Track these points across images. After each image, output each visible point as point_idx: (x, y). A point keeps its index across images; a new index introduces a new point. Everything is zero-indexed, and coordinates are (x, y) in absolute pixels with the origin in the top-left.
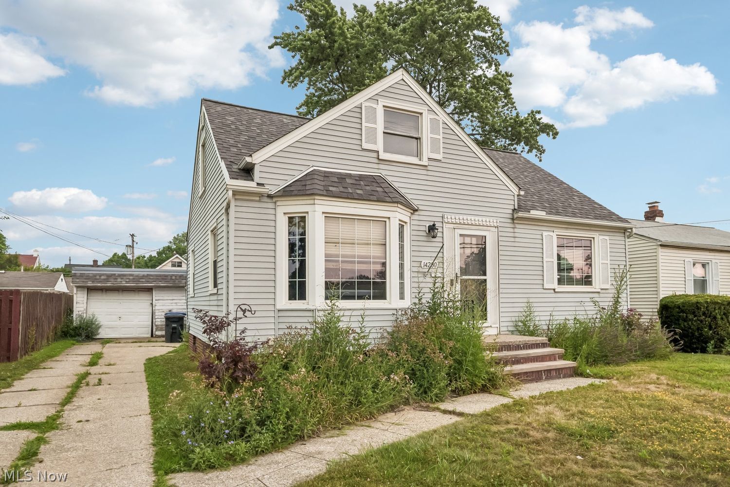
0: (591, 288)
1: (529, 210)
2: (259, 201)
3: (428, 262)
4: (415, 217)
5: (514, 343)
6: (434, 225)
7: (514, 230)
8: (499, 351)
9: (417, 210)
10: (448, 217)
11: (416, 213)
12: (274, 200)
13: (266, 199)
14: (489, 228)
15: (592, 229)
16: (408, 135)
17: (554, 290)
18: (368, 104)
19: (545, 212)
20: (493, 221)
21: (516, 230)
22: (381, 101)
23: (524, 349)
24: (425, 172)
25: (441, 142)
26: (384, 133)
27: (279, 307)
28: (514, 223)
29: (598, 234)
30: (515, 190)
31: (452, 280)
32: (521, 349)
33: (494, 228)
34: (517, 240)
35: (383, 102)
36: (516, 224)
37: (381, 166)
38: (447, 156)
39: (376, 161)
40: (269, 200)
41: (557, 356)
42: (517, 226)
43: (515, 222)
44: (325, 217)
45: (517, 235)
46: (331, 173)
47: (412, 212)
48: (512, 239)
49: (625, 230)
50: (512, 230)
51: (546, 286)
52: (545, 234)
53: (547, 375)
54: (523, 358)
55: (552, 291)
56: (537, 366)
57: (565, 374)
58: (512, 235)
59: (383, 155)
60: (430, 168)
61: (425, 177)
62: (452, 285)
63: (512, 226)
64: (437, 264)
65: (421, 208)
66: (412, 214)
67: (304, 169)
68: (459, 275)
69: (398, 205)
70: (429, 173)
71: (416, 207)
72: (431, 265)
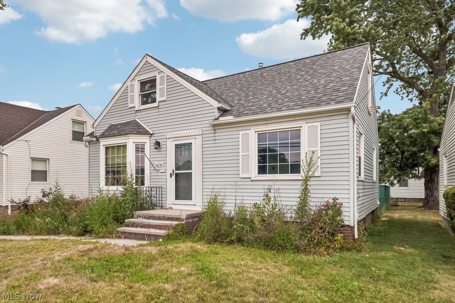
0: (299, 176)
3: (159, 163)
6: (156, 142)
7: (215, 135)
8: (148, 219)
10: (168, 135)
11: (153, 136)
14: (195, 137)
15: (297, 119)
16: (151, 91)
17: (250, 179)
18: (131, 83)
19: (233, 116)
20: (199, 132)
21: (216, 135)
22: (137, 79)
23: (163, 220)
24: (157, 110)
25: (166, 88)
26: (140, 95)
29: (305, 123)
30: (215, 104)
32: (161, 220)
33: (199, 136)
34: (217, 142)
36: (216, 130)
37: (137, 114)
38: (169, 96)
39: (133, 112)
42: (217, 131)
43: (215, 128)
44: (105, 147)
45: (216, 138)
47: (150, 136)
48: (214, 142)
49: (348, 111)
50: (213, 135)
51: (241, 175)
52: (241, 133)
54: (147, 225)
58: (213, 138)
59: (141, 107)
60: (160, 107)
61: (157, 113)
62: (171, 177)
63: (213, 132)
64: (163, 164)
65: (155, 132)
66: (150, 137)
67: (108, 125)
68: (174, 170)
69: (129, 135)
70: (160, 110)
71: (151, 133)
72: (160, 165)
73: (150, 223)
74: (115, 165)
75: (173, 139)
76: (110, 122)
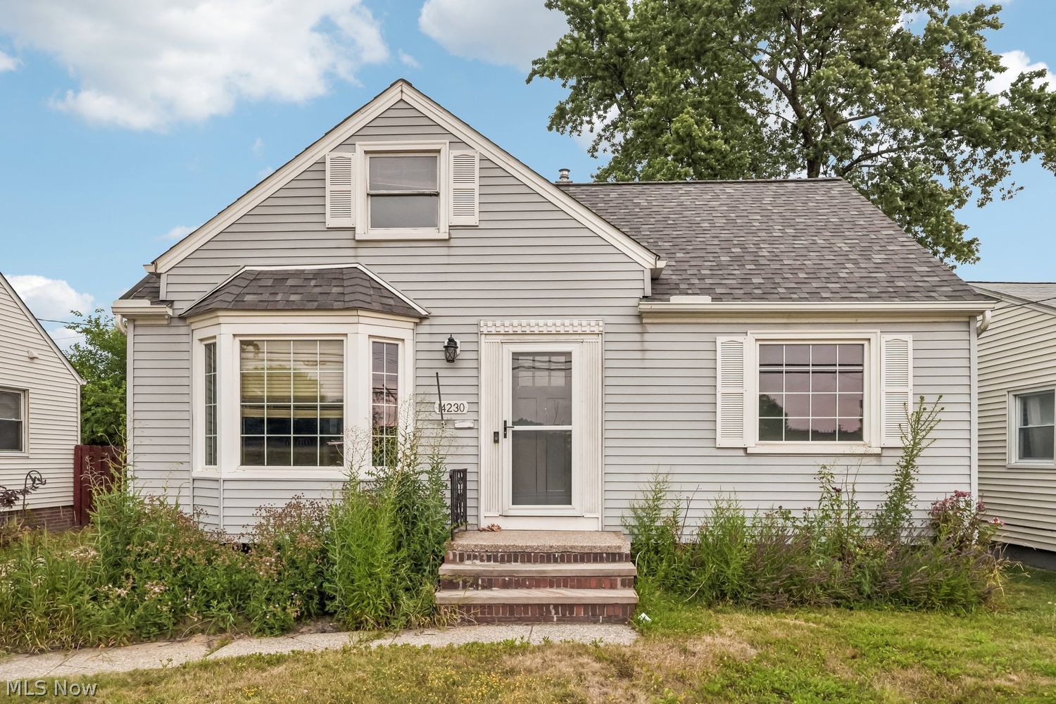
0: (858, 445)
1: (666, 297)
2: (168, 326)
3: (453, 403)
4: (424, 329)
5: (537, 549)
6: (451, 340)
7: (642, 336)
8: (502, 561)
9: (425, 318)
10: (487, 325)
11: (427, 322)
12: (188, 321)
13: (176, 322)
14: (582, 337)
15: (860, 320)
16: (415, 192)
17: (745, 449)
18: (335, 154)
19: (709, 297)
20: (591, 324)
21: (647, 337)
22: (360, 145)
23: (563, 561)
24: (442, 251)
25: (477, 193)
26: (368, 195)
27: (195, 475)
28: (642, 323)
29: (879, 331)
30: (647, 261)
31: (496, 434)
33: (596, 337)
34: (649, 355)
35: (362, 145)
36: (647, 326)
37: (361, 252)
38: (486, 216)
39: (353, 244)
40: (181, 323)
41: (619, 580)
42: (650, 328)
43: (644, 321)
44: (241, 341)
45: (647, 346)
46: (260, 273)
47: (418, 320)
48: (639, 355)
49: (970, 317)
50: (637, 337)
51: (721, 442)
52: (720, 339)
53: (564, 615)
54: (531, 578)
55: (741, 453)
56: (552, 595)
57: (609, 617)
58: (637, 346)
59: (370, 231)
60: (453, 242)
61: (446, 260)
62: (496, 441)
63: (639, 329)
64: (466, 405)
65: (434, 312)
66: (416, 324)
67: (231, 272)
68: (509, 424)
69: (360, 313)
70: (453, 251)
71: (424, 313)
72: (454, 408)
73: (544, 572)
74: (288, 399)
75: (502, 337)
76: (241, 263)
